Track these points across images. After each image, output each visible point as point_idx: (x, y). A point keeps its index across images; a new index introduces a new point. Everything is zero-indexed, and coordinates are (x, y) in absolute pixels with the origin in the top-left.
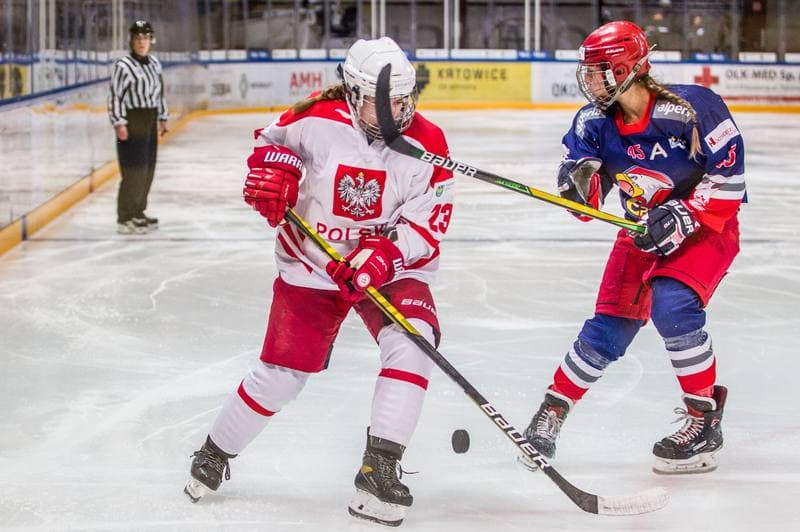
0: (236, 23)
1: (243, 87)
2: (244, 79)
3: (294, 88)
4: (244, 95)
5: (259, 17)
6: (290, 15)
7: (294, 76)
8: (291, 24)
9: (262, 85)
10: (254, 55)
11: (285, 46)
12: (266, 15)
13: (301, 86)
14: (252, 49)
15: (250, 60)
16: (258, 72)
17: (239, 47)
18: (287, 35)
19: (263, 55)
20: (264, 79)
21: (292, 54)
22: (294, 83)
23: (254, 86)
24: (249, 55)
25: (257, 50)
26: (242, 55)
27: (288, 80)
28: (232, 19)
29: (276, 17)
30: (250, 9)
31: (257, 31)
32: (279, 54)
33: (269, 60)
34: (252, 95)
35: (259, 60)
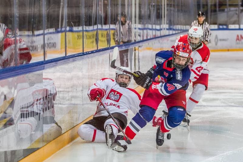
0: (213, 13)
1: (216, 40)
2: (216, 37)
3: (238, 41)
4: (216, 44)
5: (223, 10)
6: (236, 10)
7: (238, 36)
8: (236, 14)
9: (224, 40)
10: (221, 27)
11: (234, 23)
12: (226, 10)
13: (241, 40)
14: (220, 25)
15: (219, 29)
16: (222, 34)
17: (215, 23)
18: (235, 18)
19: (225, 27)
20: (225, 38)
21: (237, 26)
22: (238, 39)
23: (220, 40)
24: (218, 27)
25: (222, 25)
26: (216, 27)
27: (235, 38)
28: (211, 12)
29: (230, 11)
30: (219, 7)
31: (222, 17)
32: (231, 26)
33: (227, 29)
34: (220, 43)
35: (223, 29)
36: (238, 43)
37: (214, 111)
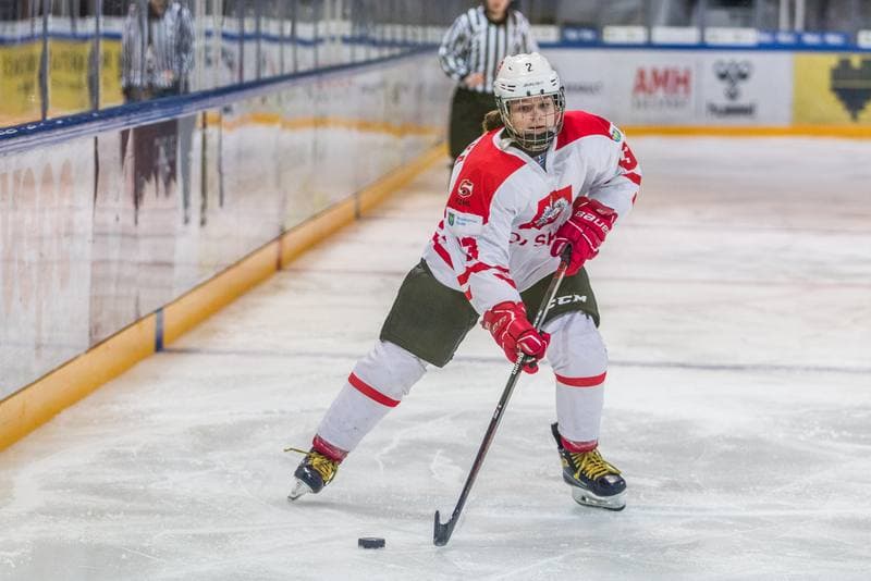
3: (641, 96)
7: (642, 74)
9: (583, 89)
10: (572, 35)
11: (627, 20)
13: (651, 92)
14: (568, 25)
15: (564, 44)
16: (577, 65)
17: (547, 20)
19: (588, 35)
20: (587, 79)
21: (637, 34)
22: (641, 86)
24: (562, 35)
25: (577, 26)
26: (552, 34)
27: (630, 80)
32: (616, 34)
33: (598, 44)
35: (581, 44)
36: (639, 105)
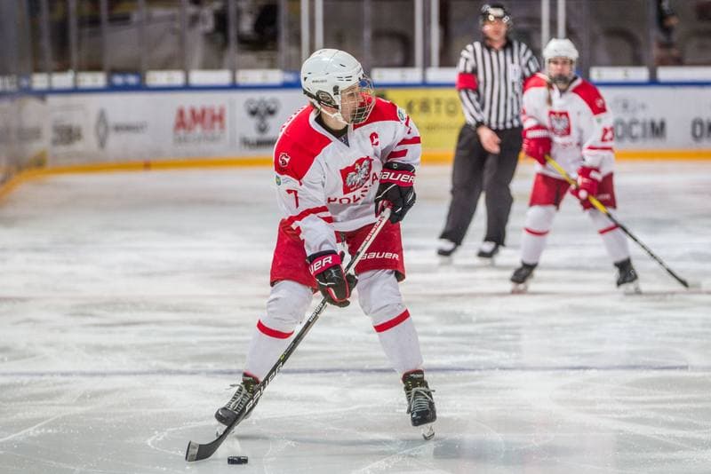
0: (87, 30)
1: (102, 130)
2: (102, 117)
3: (182, 132)
4: (102, 143)
5: (124, 19)
6: (173, 18)
7: (181, 113)
8: (174, 32)
9: (129, 128)
10: (118, 80)
11: (166, 66)
12: (135, 17)
13: (190, 129)
14: (113, 71)
15: (111, 88)
16: (123, 107)
17: (94, 67)
18: (168, 48)
19: (132, 80)
20: (133, 119)
21: (177, 78)
22: (181, 124)
23: (118, 128)
24: (109, 80)
25: (123, 72)
26: (99, 79)
27: (171, 119)
28: (81, 23)
29: (150, 19)
30: (111, 7)
31: (120, 43)
32: (158, 78)
33: (141, 87)
34: (115, 142)
35: (126, 88)
36: (180, 141)
37: (106, 393)
